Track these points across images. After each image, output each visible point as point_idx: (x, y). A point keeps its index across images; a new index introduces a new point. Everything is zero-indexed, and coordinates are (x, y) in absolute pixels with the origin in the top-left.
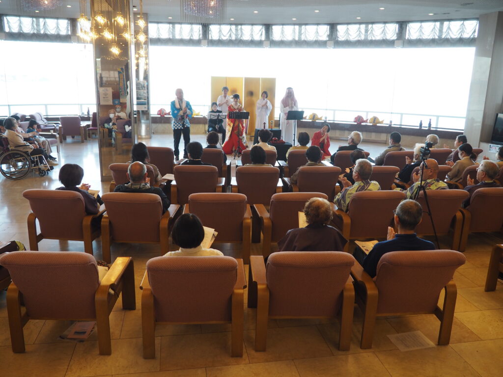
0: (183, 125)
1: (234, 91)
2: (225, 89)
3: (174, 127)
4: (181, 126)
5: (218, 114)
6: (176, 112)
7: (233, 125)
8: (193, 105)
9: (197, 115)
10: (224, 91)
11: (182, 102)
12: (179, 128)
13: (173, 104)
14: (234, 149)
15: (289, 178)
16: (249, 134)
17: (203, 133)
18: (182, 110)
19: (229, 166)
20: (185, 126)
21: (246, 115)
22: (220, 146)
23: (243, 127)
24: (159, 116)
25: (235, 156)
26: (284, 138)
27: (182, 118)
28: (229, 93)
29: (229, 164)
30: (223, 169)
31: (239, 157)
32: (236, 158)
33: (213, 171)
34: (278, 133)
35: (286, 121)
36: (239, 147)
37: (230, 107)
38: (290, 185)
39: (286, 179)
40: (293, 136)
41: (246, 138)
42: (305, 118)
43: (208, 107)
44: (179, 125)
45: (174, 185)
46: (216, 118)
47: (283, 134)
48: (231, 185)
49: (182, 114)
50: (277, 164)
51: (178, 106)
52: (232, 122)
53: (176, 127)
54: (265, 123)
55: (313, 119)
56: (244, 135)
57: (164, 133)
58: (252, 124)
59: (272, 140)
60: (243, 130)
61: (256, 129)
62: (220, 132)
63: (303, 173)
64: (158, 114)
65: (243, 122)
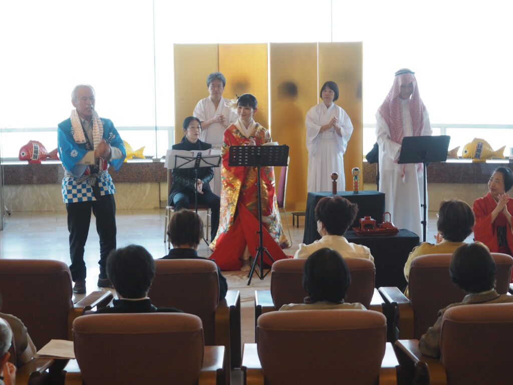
0: (96, 190)
1: (241, 84)
2: (217, 80)
3: (70, 196)
4: (89, 195)
5: (196, 153)
6: (74, 153)
7: (243, 186)
8: (124, 129)
9: (135, 158)
10: (214, 86)
11: (91, 124)
12: (85, 199)
13: (65, 129)
14: (246, 256)
15: (416, 342)
16: (291, 207)
17: (155, 208)
18: (92, 148)
19: (236, 310)
20: (103, 193)
21: (279, 156)
22: (205, 248)
23: (270, 187)
24: (26, 163)
25: (250, 277)
26: (392, 217)
27: (94, 171)
28: (227, 90)
29: (234, 304)
30: (219, 318)
31: (262, 278)
32: (253, 280)
33: (188, 330)
34: (376, 204)
35: (397, 168)
36: (261, 249)
37: (228, 134)
38: (421, 364)
39: (406, 344)
40: (421, 209)
41: (282, 218)
42: (453, 155)
43: (166, 132)
44: (84, 191)
45: (73, 375)
46: (191, 164)
47: (390, 206)
48: (245, 368)
49: (93, 162)
50: (376, 300)
51: (80, 137)
52: (237, 176)
53: (75, 196)
54: (335, 176)
55: (477, 156)
56: (275, 211)
57: (39, 211)
58: (299, 178)
59: (357, 224)
60: (271, 197)
61: (310, 195)
62: (204, 205)
63: (457, 325)
64: (21, 159)
65: (270, 174)
